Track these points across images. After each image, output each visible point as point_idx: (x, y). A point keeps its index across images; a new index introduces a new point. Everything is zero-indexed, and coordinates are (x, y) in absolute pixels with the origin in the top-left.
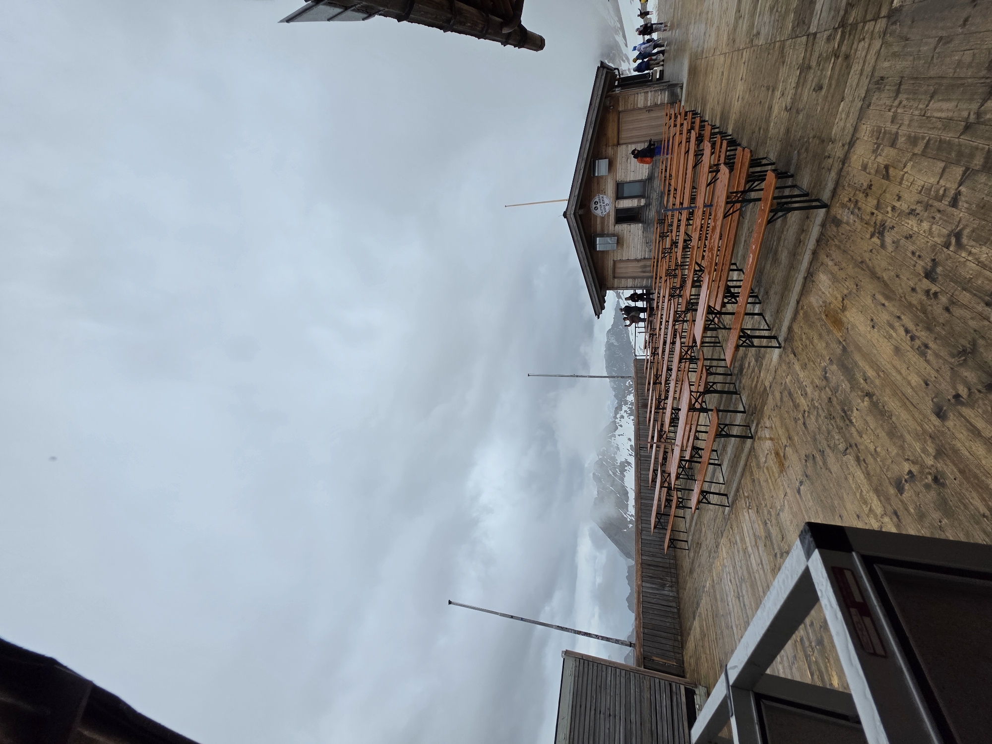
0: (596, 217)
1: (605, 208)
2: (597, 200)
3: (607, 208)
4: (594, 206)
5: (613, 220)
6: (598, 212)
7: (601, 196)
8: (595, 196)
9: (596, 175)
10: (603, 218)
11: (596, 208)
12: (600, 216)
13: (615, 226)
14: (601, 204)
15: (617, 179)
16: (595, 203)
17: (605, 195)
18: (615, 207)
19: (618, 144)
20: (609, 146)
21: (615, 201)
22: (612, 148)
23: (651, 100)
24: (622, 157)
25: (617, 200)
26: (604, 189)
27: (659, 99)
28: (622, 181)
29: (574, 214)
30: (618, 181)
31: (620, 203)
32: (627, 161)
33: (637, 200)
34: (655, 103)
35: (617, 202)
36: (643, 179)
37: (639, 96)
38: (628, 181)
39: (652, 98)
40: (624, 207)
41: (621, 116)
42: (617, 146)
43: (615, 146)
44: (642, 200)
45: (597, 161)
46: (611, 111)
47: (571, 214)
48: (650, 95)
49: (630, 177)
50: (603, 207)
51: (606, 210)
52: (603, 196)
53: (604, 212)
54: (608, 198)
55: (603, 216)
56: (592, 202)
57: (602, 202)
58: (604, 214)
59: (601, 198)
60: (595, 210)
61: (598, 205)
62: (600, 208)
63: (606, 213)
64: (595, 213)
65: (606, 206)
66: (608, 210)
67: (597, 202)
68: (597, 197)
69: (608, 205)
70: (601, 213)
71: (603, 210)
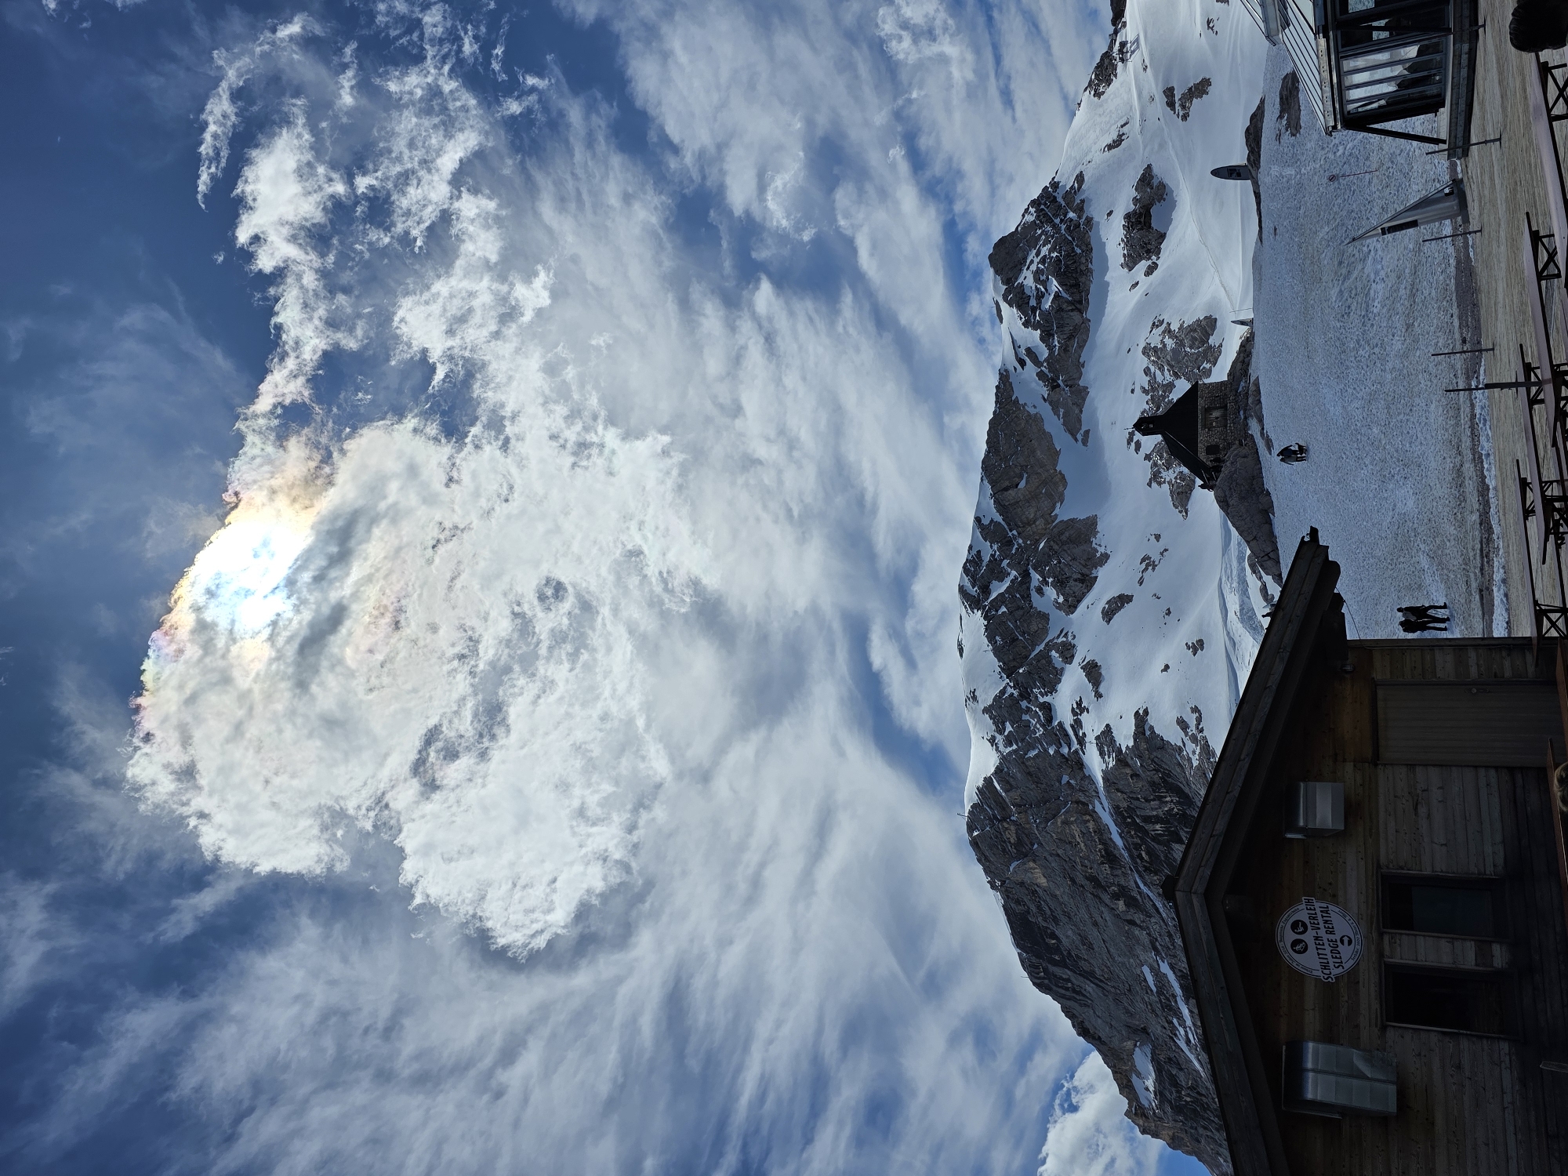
0: (1298, 978)
1: (1335, 950)
3: (1346, 951)
4: (1290, 936)
5: (1376, 1005)
6: (1309, 962)
7: (1318, 905)
8: (1294, 901)
9: (1301, 823)
10: (1329, 990)
11: (1299, 946)
12: (1317, 980)
13: (1384, 1028)
14: (1325, 937)
15: (1383, 860)
16: (1295, 926)
17: (1336, 903)
18: (1381, 954)
19: (1376, 760)
20: (1344, 761)
21: (1381, 935)
22: (1355, 766)
23: (1478, 665)
24: (1396, 797)
25: (1386, 933)
26: (1330, 884)
27: (1507, 667)
28: (1403, 869)
29: (1208, 896)
30: (1388, 867)
31: (1400, 945)
32: (1416, 809)
33: (1473, 943)
34: (1495, 673)
35: (1386, 938)
36: (1488, 872)
37: (1438, 655)
38: (1427, 872)
39: (1482, 662)
40: (1417, 960)
41: (1380, 693)
42: (1376, 765)
43: (1367, 764)
44: (1496, 949)
45: (1302, 784)
46: (1348, 676)
47: (1195, 893)
48: (1472, 654)
49: (1435, 861)
50: (1326, 946)
51: (1339, 961)
52: (1325, 905)
53: (1331, 965)
54: (1348, 918)
55: (1330, 980)
56: (1281, 924)
57: (1321, 925)
58: (1336, 971)
59: (1318, 911)
60: (1295, 951)
61: (1308, 937)
62: (1317, 949)
63: (1340, 970)
64: (1294, 964)
65: (1339, 943)
66: (1351, 962)
67: (1304, 925)
68: (1303, 906)
69: (1350, 942)
70: (1319, 968)
71: (1329, 956)
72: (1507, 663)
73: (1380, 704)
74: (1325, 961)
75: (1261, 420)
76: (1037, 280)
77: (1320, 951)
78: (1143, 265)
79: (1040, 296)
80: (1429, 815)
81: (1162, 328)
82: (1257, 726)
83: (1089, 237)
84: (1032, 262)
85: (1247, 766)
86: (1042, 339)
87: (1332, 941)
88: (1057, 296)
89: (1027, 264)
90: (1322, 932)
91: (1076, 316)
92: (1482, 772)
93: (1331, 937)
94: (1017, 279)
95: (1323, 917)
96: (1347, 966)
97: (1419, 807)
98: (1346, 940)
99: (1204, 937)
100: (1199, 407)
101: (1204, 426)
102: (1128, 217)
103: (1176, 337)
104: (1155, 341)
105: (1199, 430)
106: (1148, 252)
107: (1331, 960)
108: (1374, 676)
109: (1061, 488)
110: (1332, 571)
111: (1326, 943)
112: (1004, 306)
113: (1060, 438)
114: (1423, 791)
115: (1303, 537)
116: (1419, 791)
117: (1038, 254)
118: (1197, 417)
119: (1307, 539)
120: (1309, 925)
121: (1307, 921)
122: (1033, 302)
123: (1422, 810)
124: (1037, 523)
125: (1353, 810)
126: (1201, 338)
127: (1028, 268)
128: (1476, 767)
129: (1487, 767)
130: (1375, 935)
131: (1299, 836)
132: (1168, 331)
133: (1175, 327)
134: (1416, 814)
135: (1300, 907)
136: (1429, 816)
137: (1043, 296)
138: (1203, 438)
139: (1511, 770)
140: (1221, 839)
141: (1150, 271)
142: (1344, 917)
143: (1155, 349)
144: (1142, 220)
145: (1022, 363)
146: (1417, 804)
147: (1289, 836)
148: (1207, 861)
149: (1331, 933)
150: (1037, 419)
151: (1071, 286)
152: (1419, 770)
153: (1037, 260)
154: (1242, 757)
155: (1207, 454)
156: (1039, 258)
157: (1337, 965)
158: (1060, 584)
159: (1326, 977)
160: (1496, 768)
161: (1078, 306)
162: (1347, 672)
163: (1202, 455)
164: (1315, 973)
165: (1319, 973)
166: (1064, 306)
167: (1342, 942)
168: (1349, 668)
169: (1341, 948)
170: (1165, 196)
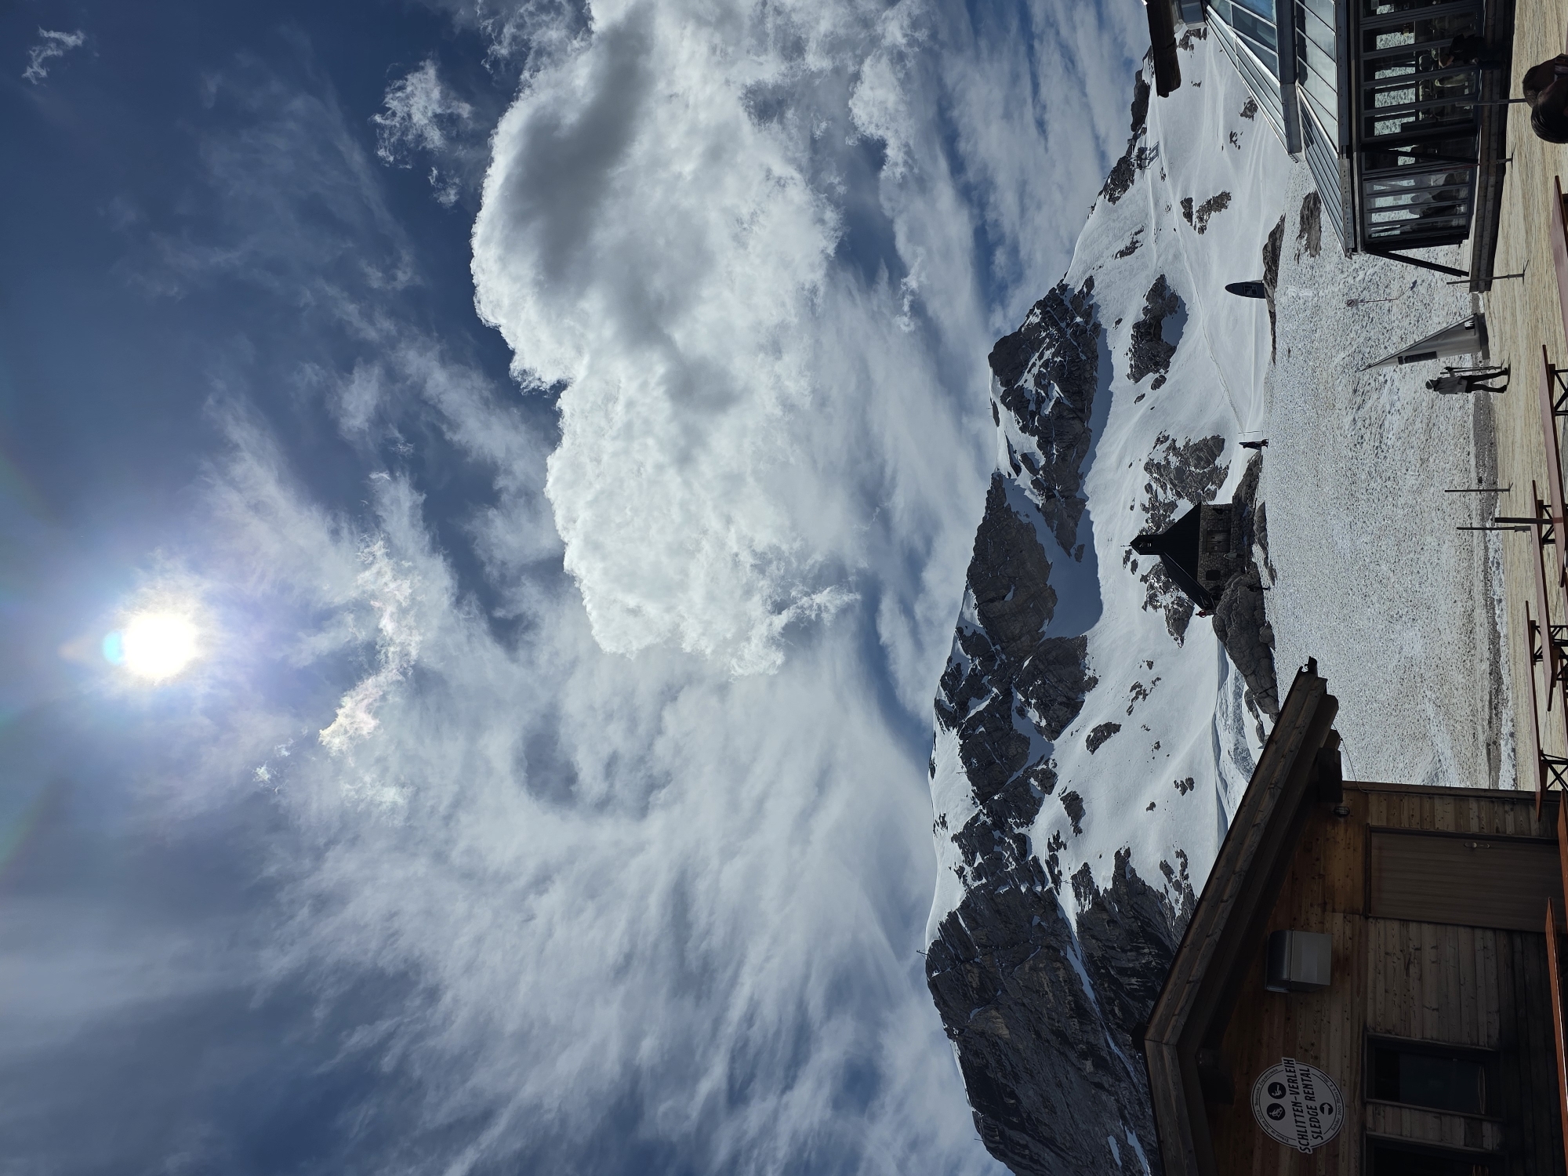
0: (1273, 1146)
1: (1314, 1119)
2: (1281, 1078)
3: (1326, 1120)
4: (1266, 1100)
6: (1285, 1130)
7: (1298, 1067)
8: (1272, 1061)
9: (1285, 976)
10: (1305, 1162)
11: (1276, 1112)
12: (1293, 1149)
14: (1305, 1103)
15: (1370, 1022)
16: (1272, 1088)
17: (1318, 1067)
18: (1363, 1126)
19: (1367, 912)
20: (1334, 911)
21: (1364, 1105)
22: (1345, 917)
23: (1478, 817)
24: (1387, 954)
25: (1370, 1103)
26: (1313, 1044)
27: (1509, 822)
28: (1390, 1033)
29: (1180, 1049)
30: (1374, 1029)
31: (1384, 1117)
32: (1407, 969)
33: (1462, 1120)
34: (1497, 828)
35: (1370, 1109)
36: (1481, 1043)
37: (1437, 802)
38: (1416, 1037)
39: (1483, 815)
40: (1401, 1135)
41: (1375, 840)
42: (1367, 918)
43: (1358, 916)
44: (1487, 1128)
45: (1288, 933)
46: (1342, 820)
47: (1166, 1044)
48: (1473, 805)
49: (1426, 1028)
50: (1305, 1114)
51: (1318, 1130)
52: (1305, 1068)
53: (1309, 1134)
54: (1330, 1083)
55: (1307, 1151)
56: (1258, 1085)
57: (1301, 1090)
58: (1313, 1142)
59: (1298, 1073)
60: (1271, 1116)
61: (1286, 1102)
62: (1295, 1115)
63: (1319, 1141)
64: (1270, 1131)
65: (1319, 1111)
66: (1331, 1133)
67: (1283, 1088)
68: (1283, 1067)
69: (1331, 1111)
70: (1295, 1136)
71: (1307, 1124)
72: (1510, 818)
73: (1374, 852)
74: (1303, 1130)
75: (1264, 548)
76: (1038, 383)
77: (1298, 1119)
78: (1150, 378)
79: (1040, 401)
80: (1421, 976)
81: (1167, 444)
82: (1241, 864)
83: (1096, 344)
84: (1034, 364)
85: (1230, 908)
86: (1039, 446)
87: (1311, 1108)
88: (1058, 402)
89: (1029, 366)
90: (1301, 1098)
91: (1077, 424)
92: (1479, 933)
93: (1310, 1103)
94: (1017, 382)
95: (1303, 1080)
96: (1326, 1137)
97: (1411, 967)
98: (1326, 1107)
99: (1173, 1093)
100: (1201, 529)
101: (1205, 550)
102: (1137, 326)
103: (1181, 455)
104: (1159, 457)
105: (1200, 553)
106: (1157, 364)
107: (1309, 1129)
108: (1369, 822)
109: (1050, 604)
110: (1329, 705)
111: (1305, 1109)
112: (1001, 408)
113: (1053, 553)
114: (1417, 949)
115: (1301, 668)
116: (1411, 950)
117: (1041, 357)
118: (1198, 539)
119: (1305, 670)
120: (1287, 1089)
121: (1286, 1085)
122: (1032, 407)
123: (1413, 970)
124: (1023, 639)
125: (1342, 964)
126: (1207, 459)
127: (1029, 371)
128: (1473, 927)
129: (1484, 928)
130: (1357, 1103)
131: (1282, 990)
132: (1173, 448)
133: (1180, 444)
134: (1408, 975)
135: (1279, 1068)
136: (1420, 978)
137: (1043, 401)
138: (1204, 563)
139: (1510, 933)
140: (1199, 985)
141: (1157, 384)
142: (1326, 1082)
143: (1158, 466)
144: (1152, 331)
145: (1018, 470)
146: (1409, 964)
147: (1271, 989)
148: (1181, 1009)
149: (1311, 1099)
150: (1029, 529)
151: (1074, 393)
152: (1413, 927)
153: (1039, 363)
154: (1225, 898)
155: (1207, 579)
156: (1042, 361)
157: (1315, 1135)
158: (1043, 708)
159: (1303, 1147)
160: (1494, 930)
161: (1080, 414)
162: (1341, 816)
163: (1202, 580)
164: (1291, 1142)
165: (1297, 1143)
166: (1065, 414)
167: (1322, 1110)
168: (1342, 812)
169: (1320, 1116)
170: (1177, 309)
